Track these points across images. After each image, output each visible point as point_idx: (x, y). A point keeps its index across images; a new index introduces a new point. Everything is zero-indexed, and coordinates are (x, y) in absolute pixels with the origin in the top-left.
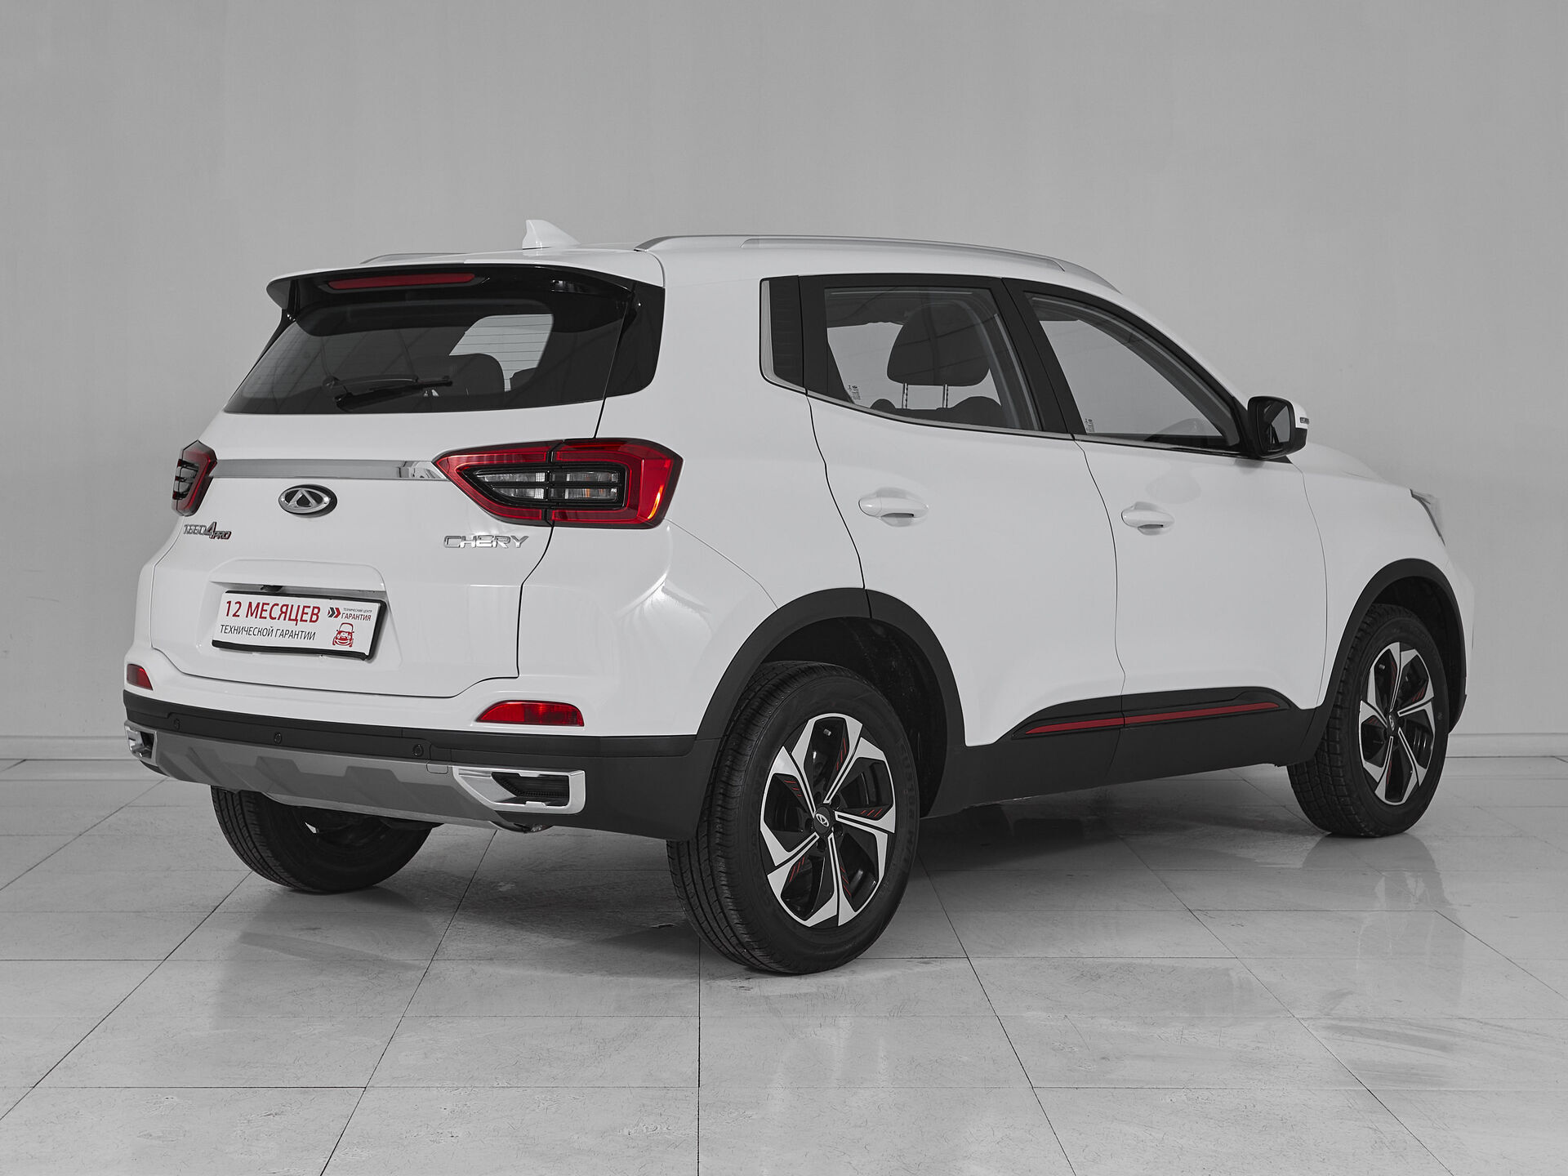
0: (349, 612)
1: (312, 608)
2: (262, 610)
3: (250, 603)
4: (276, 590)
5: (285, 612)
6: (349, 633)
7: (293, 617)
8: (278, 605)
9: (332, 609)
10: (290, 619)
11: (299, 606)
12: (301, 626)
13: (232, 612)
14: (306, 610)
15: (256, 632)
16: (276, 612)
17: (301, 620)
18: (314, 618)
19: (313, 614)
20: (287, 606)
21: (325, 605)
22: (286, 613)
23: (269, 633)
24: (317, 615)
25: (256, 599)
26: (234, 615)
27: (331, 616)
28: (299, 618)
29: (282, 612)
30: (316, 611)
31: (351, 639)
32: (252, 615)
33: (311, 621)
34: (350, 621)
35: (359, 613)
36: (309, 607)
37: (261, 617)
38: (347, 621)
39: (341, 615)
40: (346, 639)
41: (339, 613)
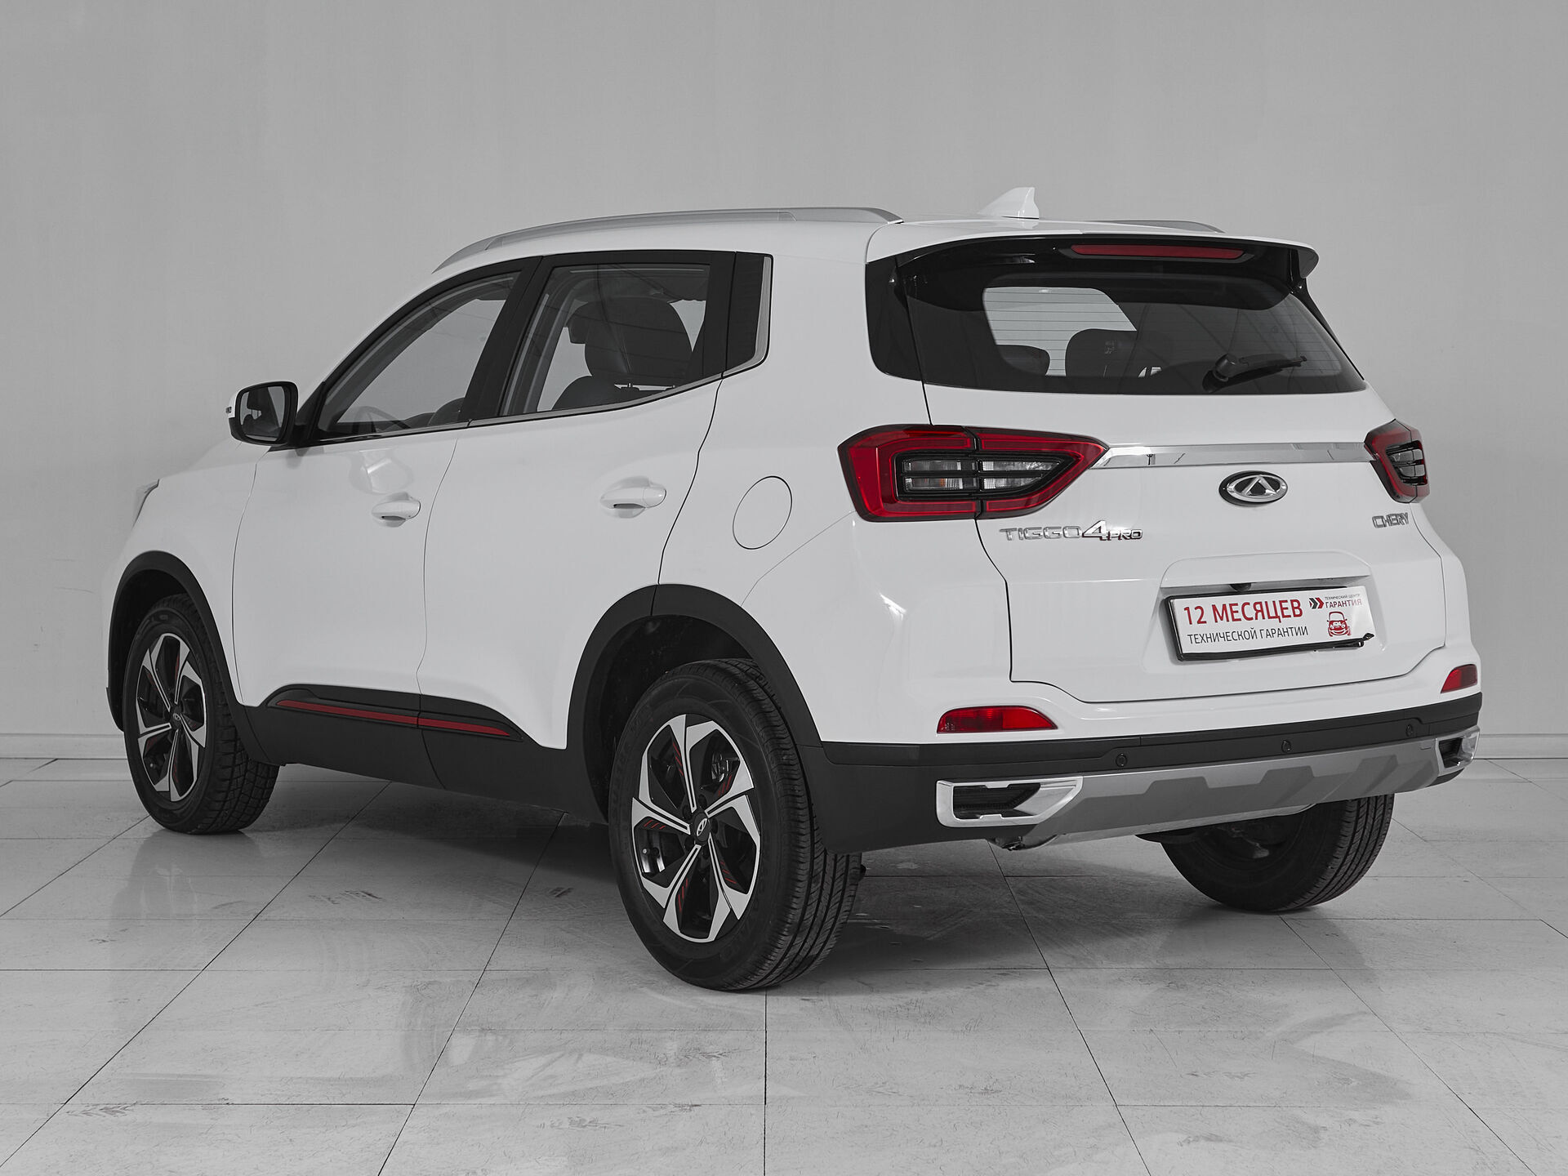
0: (1332, 601)
1: (1289, 602)
2: (1232, 612)
3: (1214, 607)
4: (1238, 589)
5: (1260, 610)
6: (1342, 622)
7: (1272, 614)
8: (1248, 604)
9: (1312, 599)
10: (1270, 617)
11: (1274, 602)
12: (1286, 623)
13: (1195, 619)
14: (1284, 605)
15: (1236, 637)
16: (1250, 611)
17: (1284, 616)
18: (1297, 612)
19: (1294, 608)
20: (1260, 603)
21: (1304, 597)
22: (1262, 611)
23: (1253, 635)
24: (1298, 608)
25: (1219, 601)
26: (1199, 622)
27: (1314, 607)
28: (1280, 614)
29: (1258, 611)
30: (1296, 604)
31: (1346, 628)
32: (1222, 619)
33: (1295, 616)
34: (1337, 609)
35: (1344, 600)
36: (1286, 601)
37: (1234, 620)
38: (1333, 609)
39: (1325, 605)
40: (1340, 628)
41: (1322, 604)
